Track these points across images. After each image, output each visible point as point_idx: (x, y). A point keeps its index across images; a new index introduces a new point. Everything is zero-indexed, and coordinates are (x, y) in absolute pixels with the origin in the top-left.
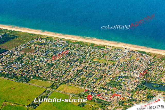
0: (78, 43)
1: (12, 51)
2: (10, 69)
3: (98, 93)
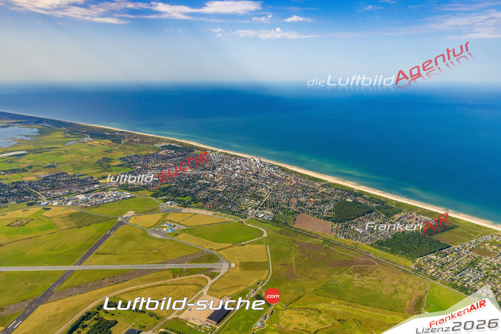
1: (458, 248)
2: (465, 280)
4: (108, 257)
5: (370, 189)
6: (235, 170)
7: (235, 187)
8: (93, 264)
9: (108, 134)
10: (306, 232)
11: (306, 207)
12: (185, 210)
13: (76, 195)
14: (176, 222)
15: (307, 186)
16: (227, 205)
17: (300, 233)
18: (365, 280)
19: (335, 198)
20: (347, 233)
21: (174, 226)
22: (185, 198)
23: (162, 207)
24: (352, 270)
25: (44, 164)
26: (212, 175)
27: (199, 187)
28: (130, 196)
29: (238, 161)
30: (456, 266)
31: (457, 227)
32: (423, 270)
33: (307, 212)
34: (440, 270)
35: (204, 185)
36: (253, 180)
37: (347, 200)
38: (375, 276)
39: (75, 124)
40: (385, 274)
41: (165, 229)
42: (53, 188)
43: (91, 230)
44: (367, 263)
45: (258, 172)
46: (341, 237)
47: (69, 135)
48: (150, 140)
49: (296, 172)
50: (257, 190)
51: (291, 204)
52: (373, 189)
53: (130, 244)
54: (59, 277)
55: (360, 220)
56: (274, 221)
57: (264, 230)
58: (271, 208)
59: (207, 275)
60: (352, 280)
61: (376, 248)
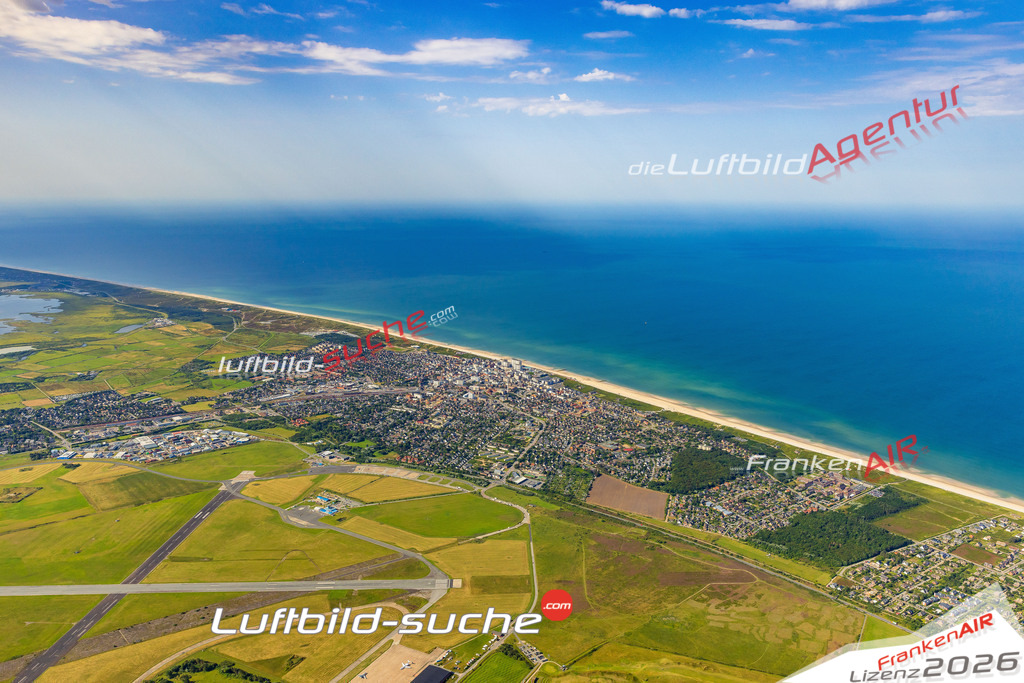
1: (926, 547)
2: (939, 611)
4: (195, 566)
5: (748, 424)
6: (469, 384)
7: (467, 420)
8: (165, 582)
9: (205, 310)
10: (611, 513)
11: (614, 461)
12: (362, 468)
13: (133, 438)
14: (340, 494)
15: (617, 419)
16: (450, 457)
17: (600, 516)
18: (733, 614)
19: (675, 443)
20: (698, 516)
21: (337, 502)
22: (362, 444)
23: (312, 461)
24: (705, 592)
25: (71, 373)
26: (419, 396)
27: (392, 421)
28: (247, 439)
29: (475, 366)
30: (922, 584)
31: (925, 502)
32: (852, 593)
33: (616, 472)
34: (887, 592)
35: (403, 416)
36: (506, 405)
37: (700, 447)
38: (753, 606)
39: (139, 290)
40: (773, 601)
41: (317, 508)
42: (86, 422)
43: (163, 512)
44: (737, 577)
45: (516, 390)
46: (685, 524)
47: (124, 313)
48: (293, 323)
49: (595, 389)
50: (514, 426)
51: (582, 456)
52: (754, 425)
53: (244, 539)
54: (90, 608)
55: (725, 489)
56: (546, 491)
57: (524, 510)
58: (541, 464)
59: (402, 603)
60: (705, 613)
61: (756, 546)
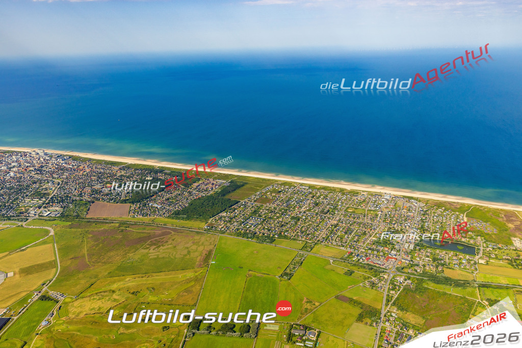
0: (324, 188)
1: (245, 202)
2: (248, 227)
3: (366, 256)
5: (171, 164)
6: (11, 168)
7: (11, 188)
10: (100, 219)
11: (102, 194)
15: (104, 173)
16: (1, 210)
17: (94, 222)
18: (161, 251)
19: (134, 179)
20: (145, 211)
24: (148, 245)
29: (14, 157)
30: (242, 217)
31: (246, 183)
32: (214, 228)
33: (103, 199)
34: (228, 224)
36: (36, 176)
37: (147, 178)
38: (170, 244)
40: (179, 240)
44: (163, 234)
45: (42, 167)
46: (139, 216)
49: (90, 159)
50: (42, 186)
51: (83, 194)
52: (174, 164)
55: (159, 196)
58: (59, 203)
60: (148, 254)
61: (173, 218)
